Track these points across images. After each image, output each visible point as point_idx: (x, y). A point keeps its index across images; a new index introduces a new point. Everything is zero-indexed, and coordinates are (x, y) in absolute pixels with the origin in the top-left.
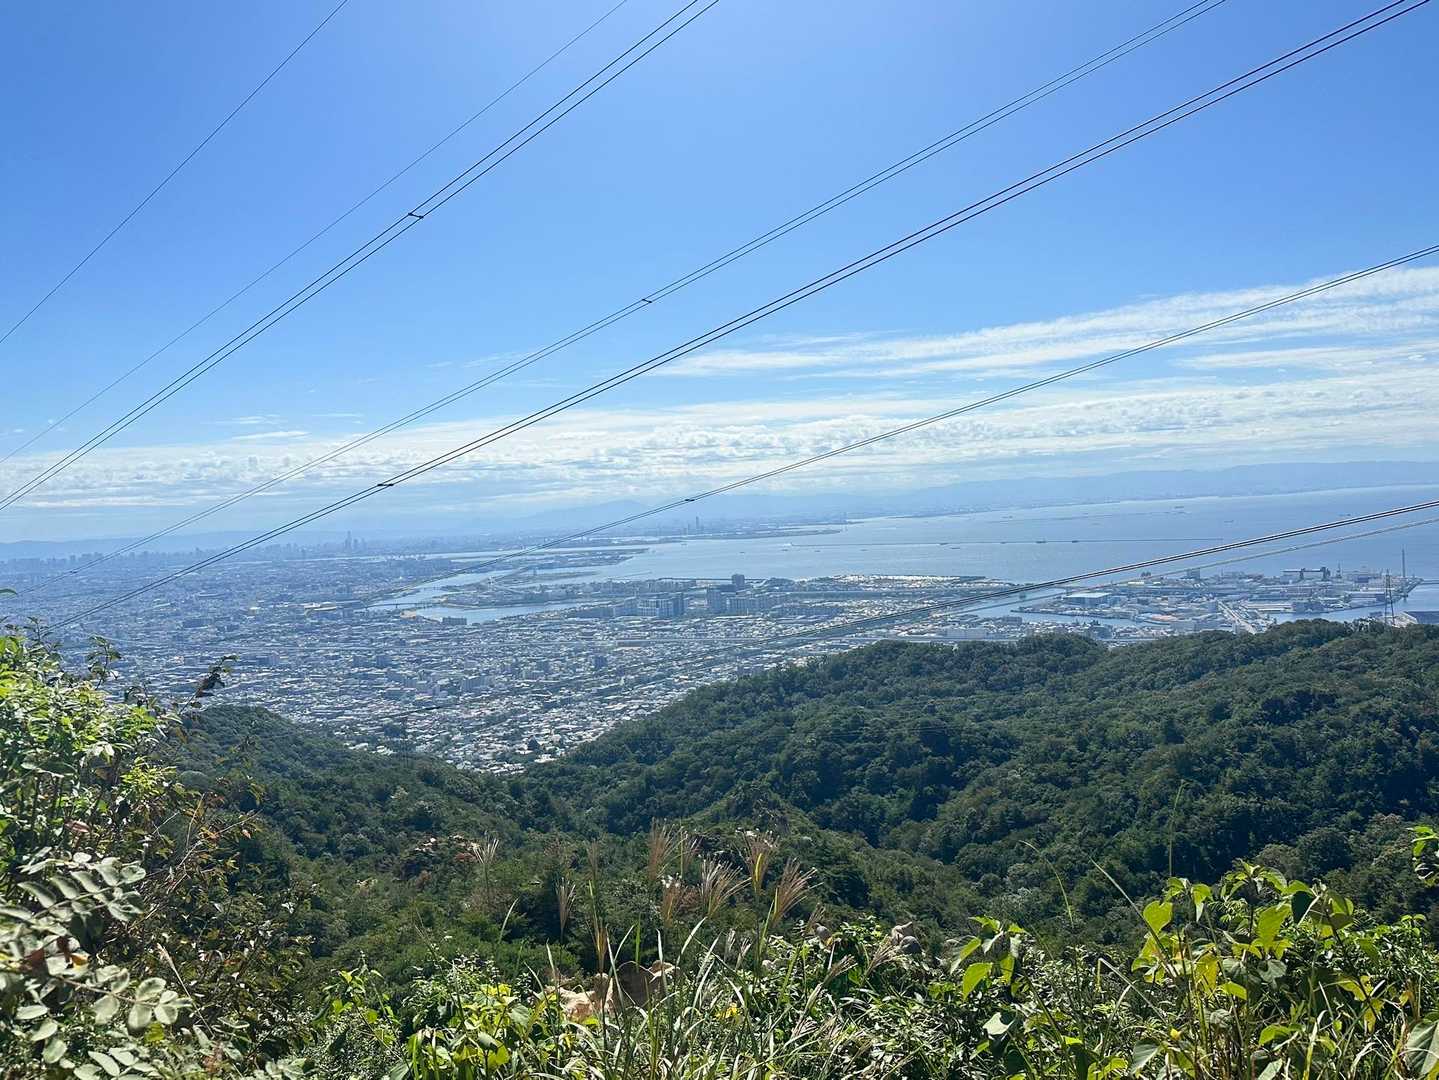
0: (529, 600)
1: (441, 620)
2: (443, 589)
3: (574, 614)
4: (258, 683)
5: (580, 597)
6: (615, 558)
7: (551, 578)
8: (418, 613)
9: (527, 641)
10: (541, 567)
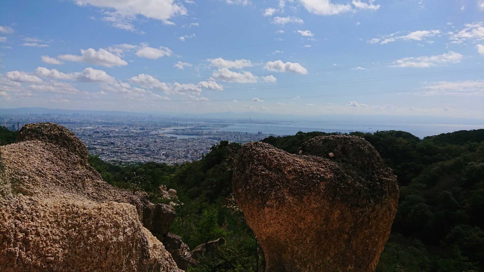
0: (197, 134)
1: (170, 137)
2: (173, 130)
3: (209, 138)
4: (108, 149)
5: (212, 134)
6: (225, 126)
7: (205, 129)
8: (164, 135)
9: (194, 144)
10: (203, 126)
